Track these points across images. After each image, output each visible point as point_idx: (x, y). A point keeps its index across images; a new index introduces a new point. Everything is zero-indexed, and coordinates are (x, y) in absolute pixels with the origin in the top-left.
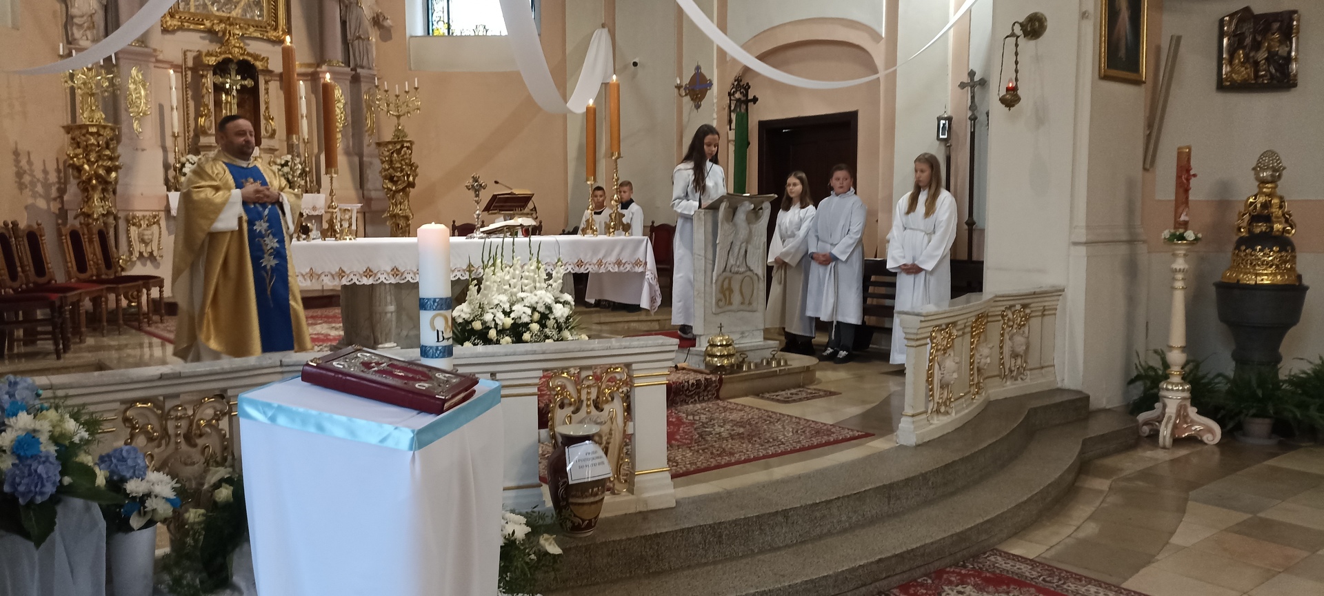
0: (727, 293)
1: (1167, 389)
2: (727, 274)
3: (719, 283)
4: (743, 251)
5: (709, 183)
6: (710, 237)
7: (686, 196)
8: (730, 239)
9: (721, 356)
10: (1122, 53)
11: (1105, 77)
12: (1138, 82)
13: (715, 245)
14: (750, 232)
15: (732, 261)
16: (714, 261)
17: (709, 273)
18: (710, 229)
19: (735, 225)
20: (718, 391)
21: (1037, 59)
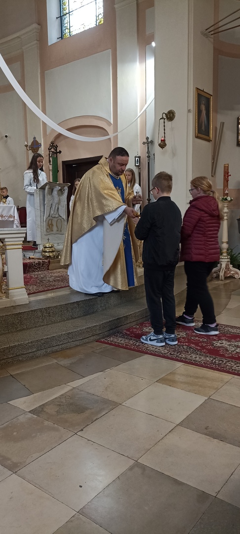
0: (51, 226)
1: (222, 258)
2: (50, 218)
3: (47, 221)
4: (57, 208)
5: (40, 178)
6: (42, 202)
7: (30, 185)
8: (51, 202)
9: (49, 252)
10: (203, 128)
11: (197, 137)
12: (209, 141)
13: (44, 205)
14: (60, 200)
15: (52, 212)
16: (44, 212)
17: (42, 217)
18: (42, 198)
19: (53, 196)
20: (48, 266)
21: (172, 129)
